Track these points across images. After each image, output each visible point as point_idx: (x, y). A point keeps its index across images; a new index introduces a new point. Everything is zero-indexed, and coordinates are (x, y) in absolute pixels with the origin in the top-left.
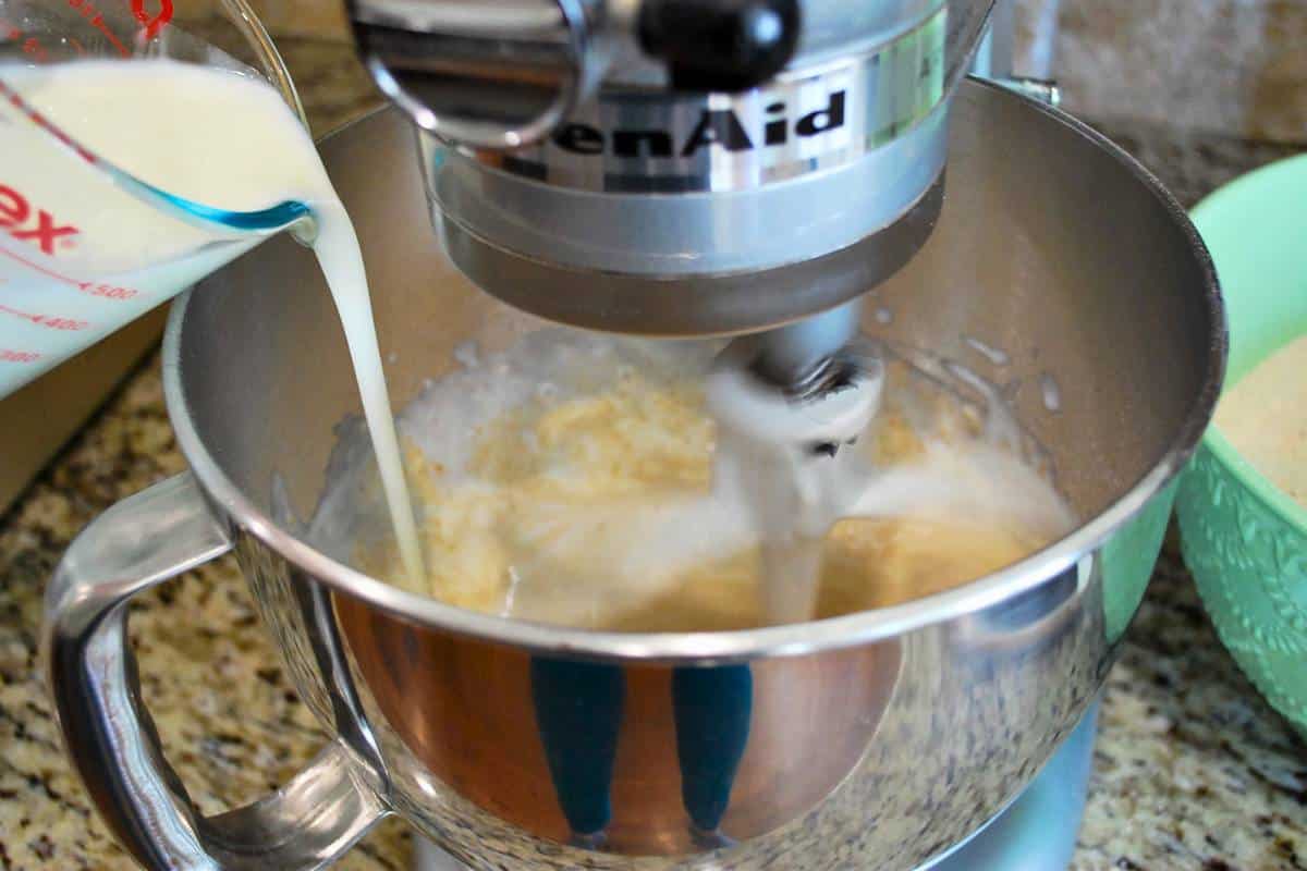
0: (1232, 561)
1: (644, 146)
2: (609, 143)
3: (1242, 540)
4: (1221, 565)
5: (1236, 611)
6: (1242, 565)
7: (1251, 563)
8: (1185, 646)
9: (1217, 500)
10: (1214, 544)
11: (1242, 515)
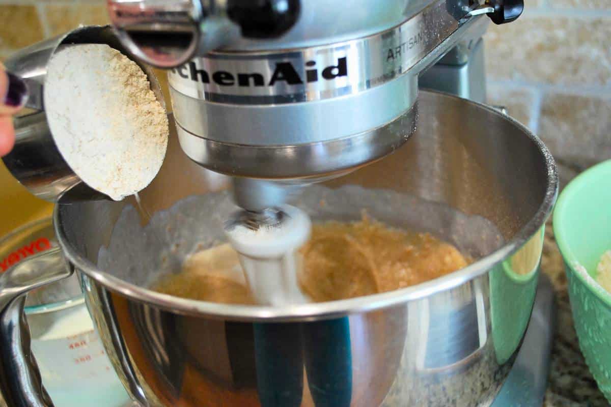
0: (596, 340)
1: (251, 80)
2: (236, 81)
3: (599, 327)
4: (593, 344)
5: (602, 368)
6: (601, 342)
7: (604, 340)
8: (586, 398)
9: (586, 308)
10: (588, 333)
11: (597, 313)
